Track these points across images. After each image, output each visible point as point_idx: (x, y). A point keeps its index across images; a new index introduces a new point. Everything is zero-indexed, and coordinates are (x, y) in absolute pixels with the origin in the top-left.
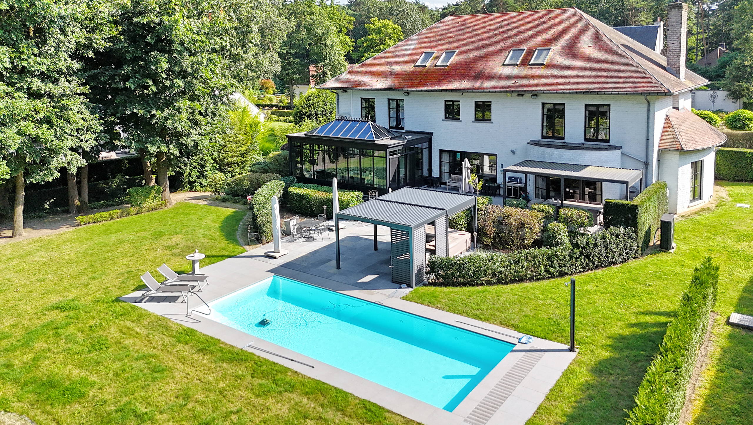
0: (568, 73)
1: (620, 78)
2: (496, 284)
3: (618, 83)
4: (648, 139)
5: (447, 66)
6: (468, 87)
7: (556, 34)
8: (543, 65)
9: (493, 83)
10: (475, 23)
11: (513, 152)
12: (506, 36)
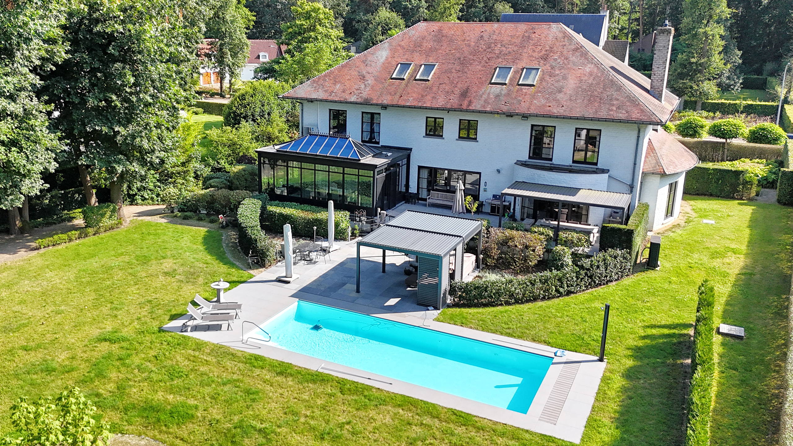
0: (560, 96)
1: (613, 105)
2: (514, 303)
3: (612, 110)
4: (635, 164)
5: (428, 80)
6: (455, 106)
7: (543, 52)
8: (533, 85)
9: (482, 102)
10: (453, 33)
11: (499, 171)
12: (489, 50)
